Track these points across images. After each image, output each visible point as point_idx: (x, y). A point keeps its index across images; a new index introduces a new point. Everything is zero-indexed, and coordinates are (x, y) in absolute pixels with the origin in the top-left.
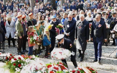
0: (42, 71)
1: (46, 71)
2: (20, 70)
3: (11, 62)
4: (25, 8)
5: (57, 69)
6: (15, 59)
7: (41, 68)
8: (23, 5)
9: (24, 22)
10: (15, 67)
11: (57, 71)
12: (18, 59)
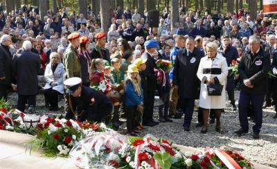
0: (120, 153)
1: (129, 153)
2: (68, 150)
3: (49, 133)
4: (89, 28)
5: (156, 149)
6: (58, 125)
7: (119, 146)
8: (83, 22)
9: (84, 52)
10: (56, 142)
11: (154, 153)
12: (64, 126)
